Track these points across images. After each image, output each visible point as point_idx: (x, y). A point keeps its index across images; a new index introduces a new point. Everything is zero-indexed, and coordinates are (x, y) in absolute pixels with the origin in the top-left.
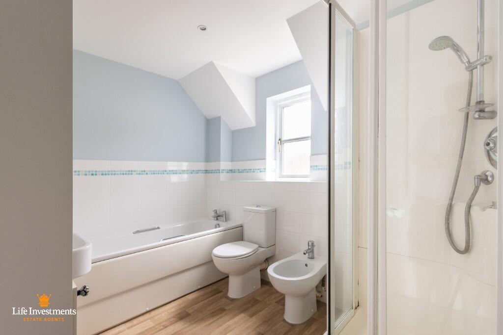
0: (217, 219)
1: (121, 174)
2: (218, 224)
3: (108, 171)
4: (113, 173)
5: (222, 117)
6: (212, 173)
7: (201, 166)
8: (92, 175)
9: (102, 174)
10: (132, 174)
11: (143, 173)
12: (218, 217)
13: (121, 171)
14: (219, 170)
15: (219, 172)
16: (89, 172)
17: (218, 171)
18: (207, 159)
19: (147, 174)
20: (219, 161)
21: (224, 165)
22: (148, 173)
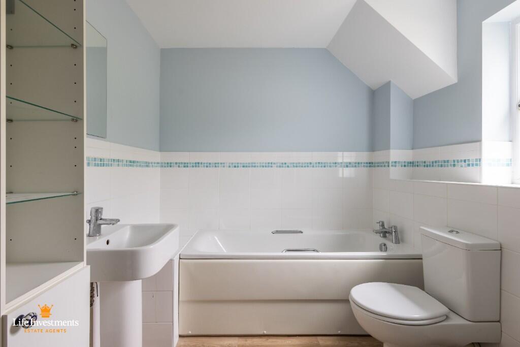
0: (385, 236)
1: (260, 166)
2: (385, 245)
3: (249, 163)
4: (253, 165)
5: (392, 81)
6: (378, 166)
7: (364, 157)
8: (235, 167)
9: (244, 166)
10: (272, 167)
11: (284, 165)
12: (385, 233)
13: (260, 163)
14: (389, 163)
15: (388, 166)
16: (232, 163)
17: (386, 164)
18: (372, 147)
19: (288, 166)
20: (388, 148)
21: (396, 154)
22: (290, 165)
